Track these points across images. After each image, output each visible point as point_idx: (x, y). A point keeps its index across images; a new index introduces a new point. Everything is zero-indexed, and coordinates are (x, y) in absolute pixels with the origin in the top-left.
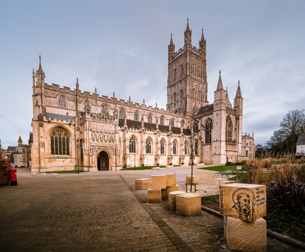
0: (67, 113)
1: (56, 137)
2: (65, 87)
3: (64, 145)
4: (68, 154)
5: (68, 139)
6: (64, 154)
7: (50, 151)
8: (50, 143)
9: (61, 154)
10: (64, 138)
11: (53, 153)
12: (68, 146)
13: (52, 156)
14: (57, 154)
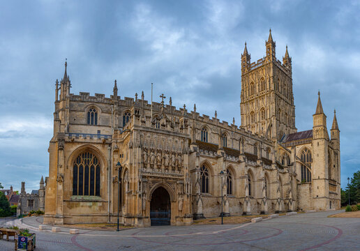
0: (99, 131)
1: (81, 166)
2: (97, 95)
3: (92, 180)
4: (98, 194)
5: (99, 168)
6: (92, 194)
7: (71, 190)
8: (72, 176)
9: (86, 194)
10: (92, 167)
11: (75, 193)
12: (98, 179)
13: (74, 197)
14: (81, 194)
